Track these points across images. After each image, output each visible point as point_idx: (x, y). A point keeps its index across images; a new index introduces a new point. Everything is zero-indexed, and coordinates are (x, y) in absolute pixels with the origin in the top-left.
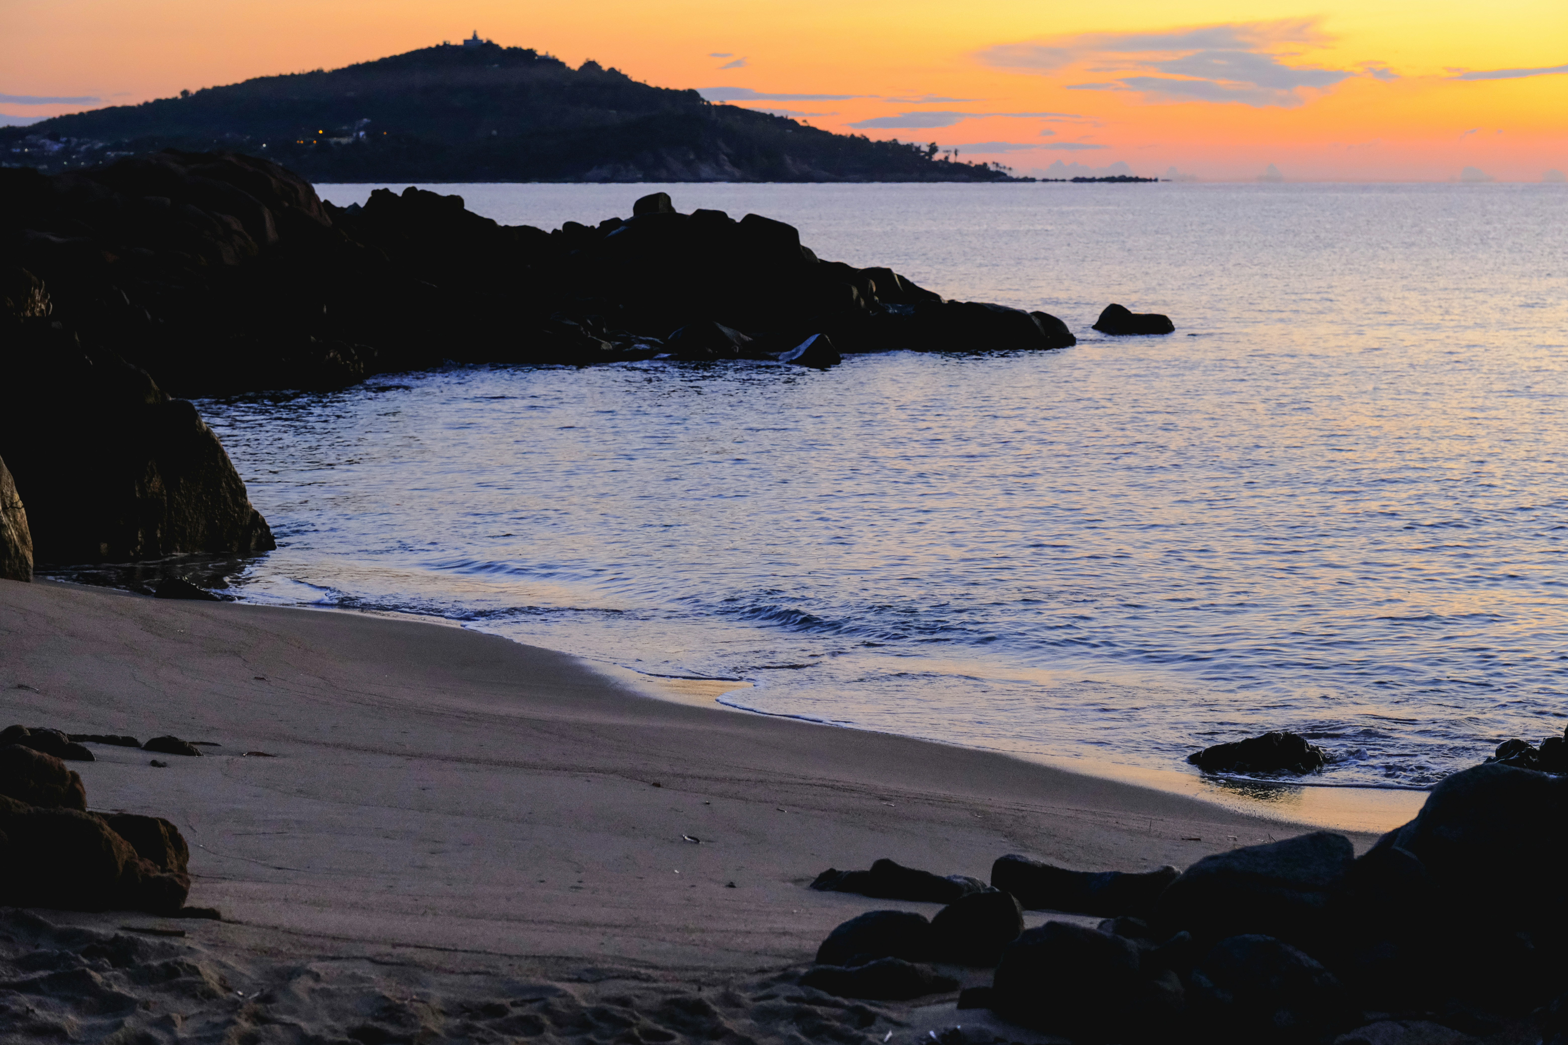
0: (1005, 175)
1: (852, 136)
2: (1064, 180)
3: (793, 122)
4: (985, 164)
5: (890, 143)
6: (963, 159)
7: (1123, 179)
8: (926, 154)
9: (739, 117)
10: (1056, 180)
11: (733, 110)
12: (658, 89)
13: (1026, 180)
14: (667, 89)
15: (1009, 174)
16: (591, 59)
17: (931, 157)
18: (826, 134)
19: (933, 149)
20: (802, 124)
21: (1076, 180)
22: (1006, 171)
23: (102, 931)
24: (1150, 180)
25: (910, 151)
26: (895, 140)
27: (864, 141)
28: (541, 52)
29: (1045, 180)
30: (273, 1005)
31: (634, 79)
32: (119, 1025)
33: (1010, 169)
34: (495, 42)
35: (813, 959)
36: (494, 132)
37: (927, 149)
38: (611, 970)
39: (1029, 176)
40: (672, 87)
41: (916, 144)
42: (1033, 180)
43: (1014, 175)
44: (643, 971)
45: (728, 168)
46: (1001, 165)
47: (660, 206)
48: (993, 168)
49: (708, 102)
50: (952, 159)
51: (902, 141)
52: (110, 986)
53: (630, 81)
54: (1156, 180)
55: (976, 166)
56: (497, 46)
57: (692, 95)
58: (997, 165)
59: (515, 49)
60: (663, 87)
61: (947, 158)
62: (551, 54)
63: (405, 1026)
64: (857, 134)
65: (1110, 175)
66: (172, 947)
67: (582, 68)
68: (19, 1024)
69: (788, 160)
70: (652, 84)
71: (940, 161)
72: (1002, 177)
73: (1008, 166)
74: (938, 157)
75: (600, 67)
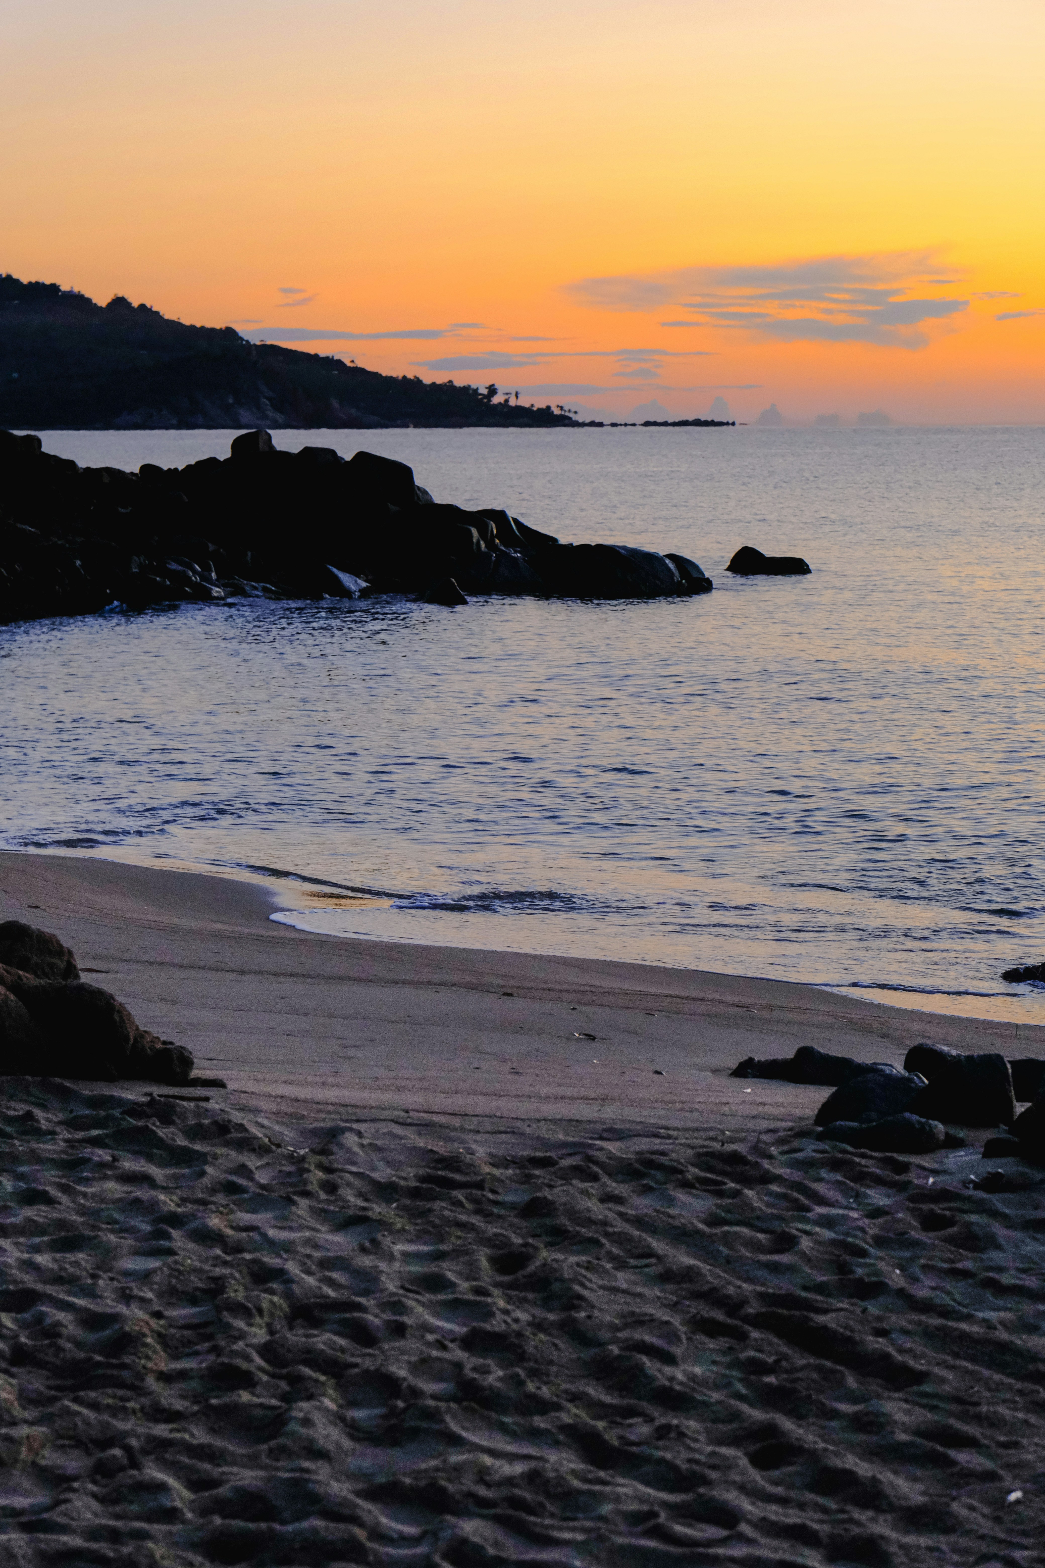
0: (570, 418)
1: (404, 377)
2: (634, 425)
3: (339, 362)
4: (549, 408)
5: (445, 385)
6: (524, 402)
7: (698, 423)
8: (484, 396)
9: (281, 358)
10: (626, 425)
11: (275, 350)
12: (193, 327)
13: (592, 424)
14: (203, 327)
15: (575, 418)
16: (120, 295)
17: (490, 401)
18: (376, 375)
19: (492, 391)
20: (349, 364)
21: (647, 424)
22: (571, 415)
23: (130, 1097)
24: (727, 424)
25: (468, 393)
26: (451, 382)
27: (417, 382)
28: (64, 287)
29: (614, 425)
30: (334, 1157)
31: (166, 317)
32: (203, 1173)
33: (576, 412)
34: (15, 276)
35: (812, 1122)
36: (15, 375)
37: (485, 392)
38: (630, 1130)
39: (597, 421)
40: (209, 325)
41: (474, 386)
42: (601, 425)
43: (579, 418)
44: (662, 1131)
45: (270, 413)
46: (566, 408)
47: (261, 445)
48: (557, 412)
49: (247, 341)
50: (513, 402)
51: (458, 383)
52: (175, 1140)
53: (161, 318)
54: (733, 424)
55: (539, 409)
56: (17, 281)
57: (229, 333)
58: (561, 408)
59: (37, 283)
60: (198, 325)
61: (507, 401)
62: (76, 290)
63: (467, 1174)
64: (410, 376)
65: (684, 418)
66: (207, 1110)
67: (109, 305)
68: (109, 1172)
69: (335, 403)
70: (187, 322)
71: (500, 404)
72: (567, 422)
73: (573, 410)
74: (497, 399)
75: (129, 304)
